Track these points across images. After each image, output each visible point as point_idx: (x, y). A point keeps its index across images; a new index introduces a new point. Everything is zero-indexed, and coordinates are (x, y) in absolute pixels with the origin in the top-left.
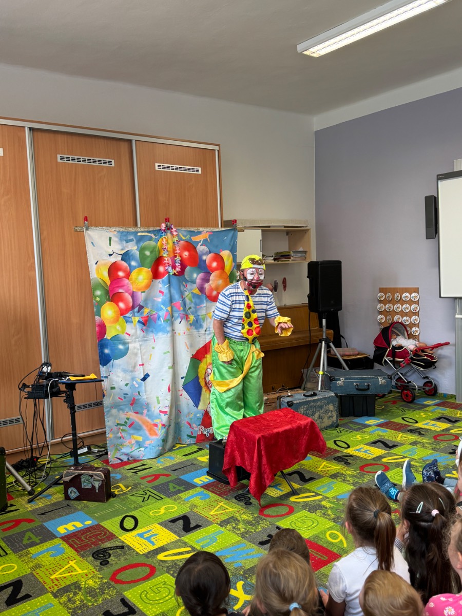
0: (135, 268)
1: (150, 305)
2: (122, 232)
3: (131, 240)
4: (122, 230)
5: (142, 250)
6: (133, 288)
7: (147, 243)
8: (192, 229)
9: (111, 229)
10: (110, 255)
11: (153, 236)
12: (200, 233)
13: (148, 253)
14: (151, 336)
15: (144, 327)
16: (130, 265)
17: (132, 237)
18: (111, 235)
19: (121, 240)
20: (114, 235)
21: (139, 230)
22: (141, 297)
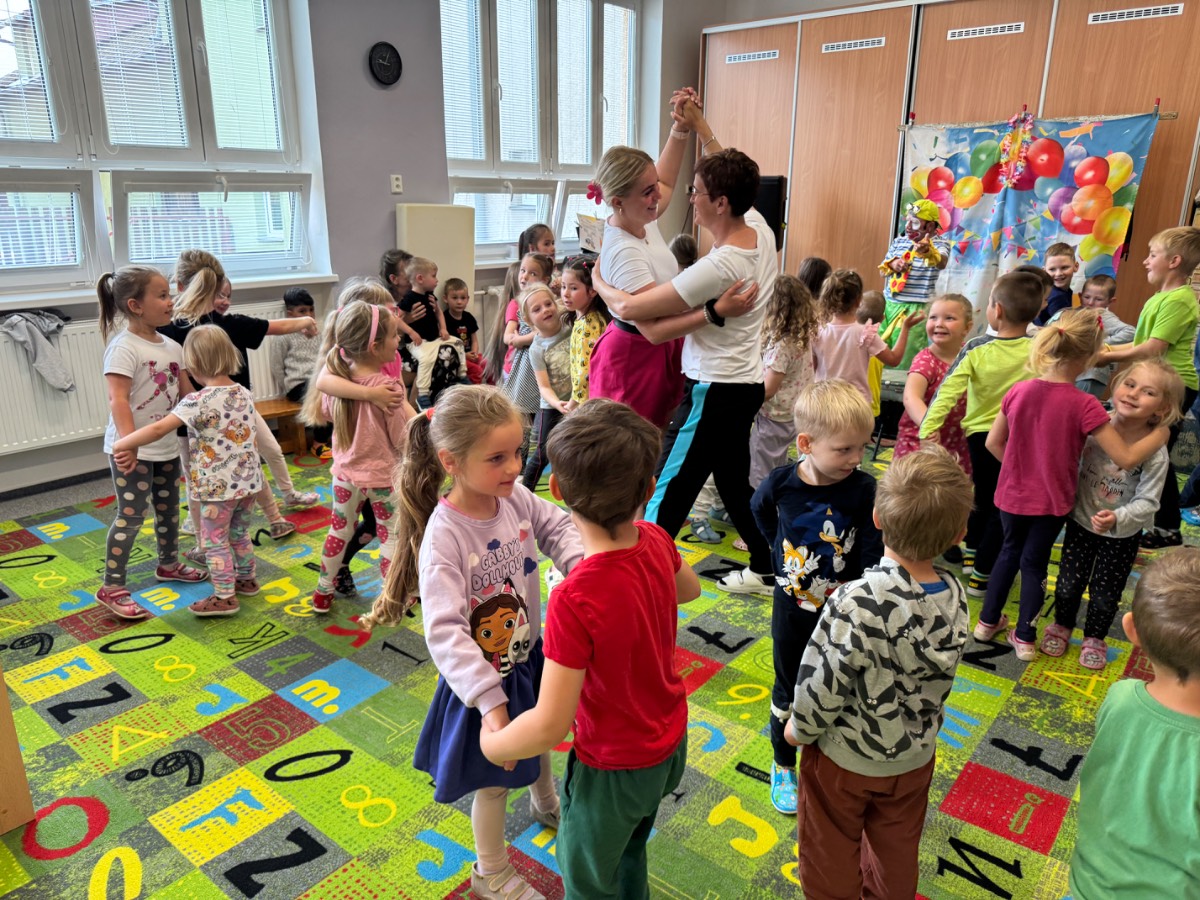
0: (962, 176)
1: (974, 227)
2: (952, 130)
3: (965, 139)
4: (953, 126)
5: (975, 154)
6: (955, 203)
7: (985, 143)
8: (1064, 120)
9: (939, 127)
10: (931, 160)
11: (996, 132)
12: (1077, 124)
13: (983, 157)
14: (967, 268)
15: (960, 256)
16: (955, 173)
17: (965, 136)
18: (937, 134)
19: (950, 140)
20: (942, 134)
21: (977, 125)
22: (963, 216)
